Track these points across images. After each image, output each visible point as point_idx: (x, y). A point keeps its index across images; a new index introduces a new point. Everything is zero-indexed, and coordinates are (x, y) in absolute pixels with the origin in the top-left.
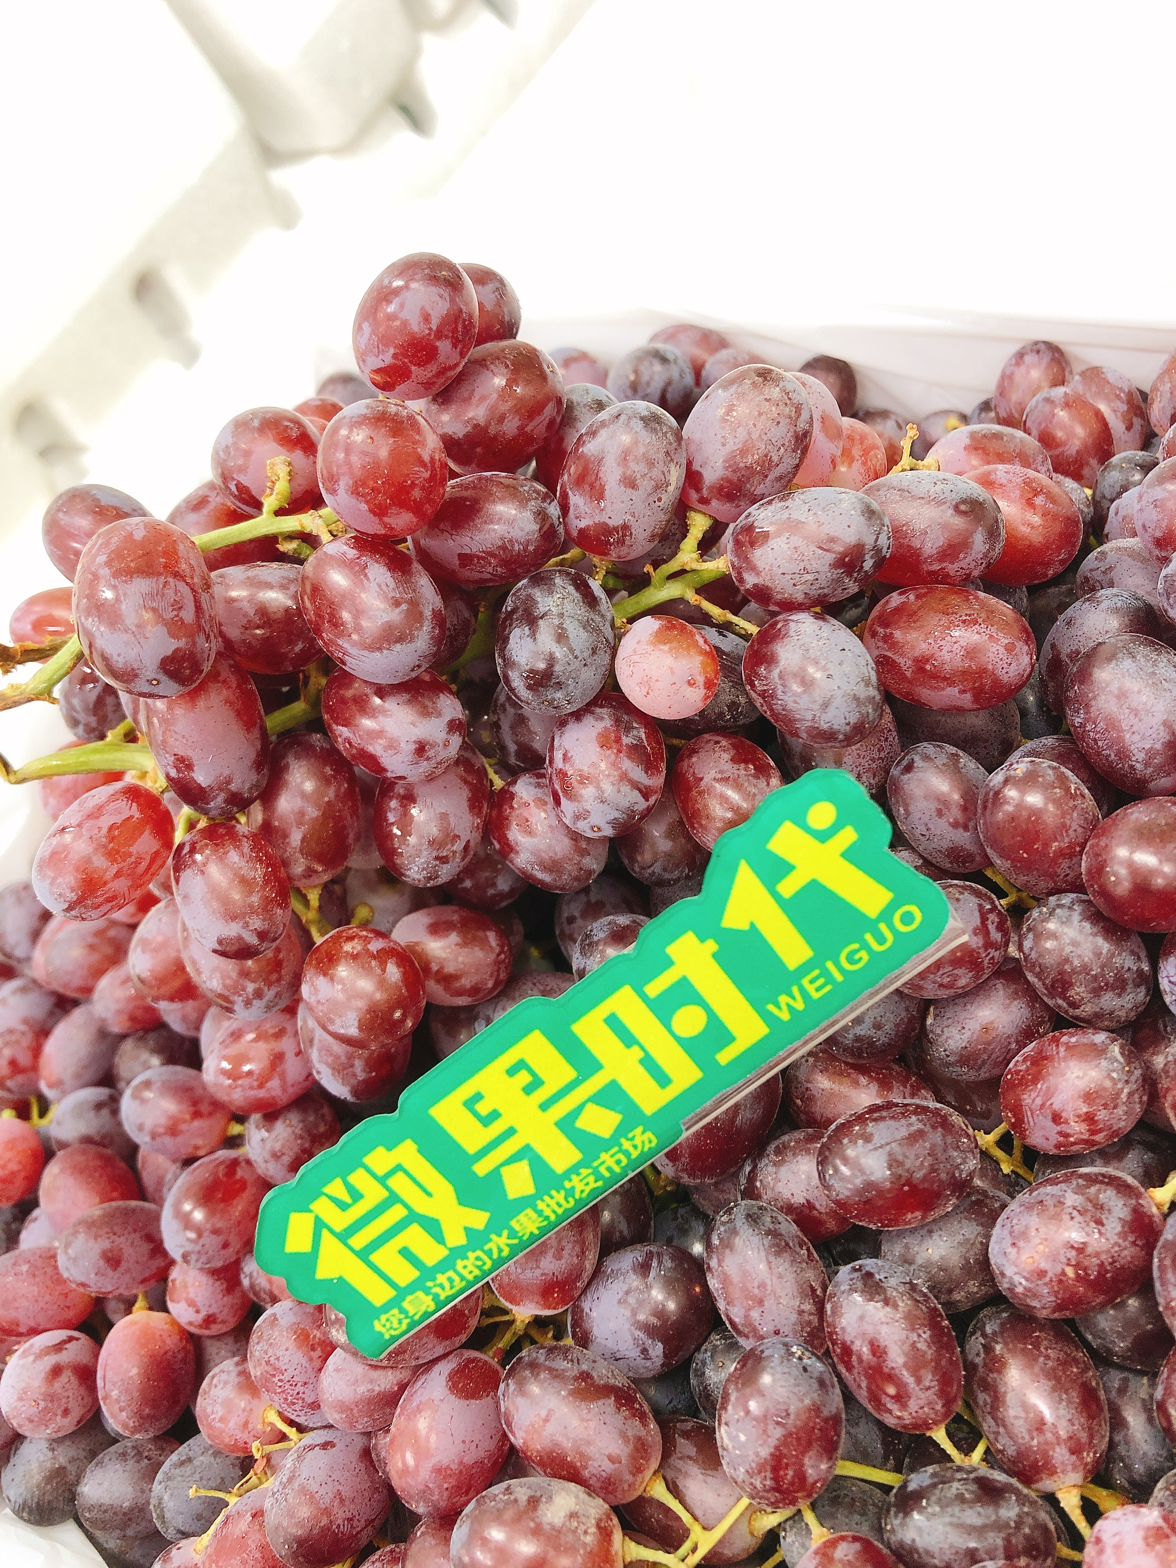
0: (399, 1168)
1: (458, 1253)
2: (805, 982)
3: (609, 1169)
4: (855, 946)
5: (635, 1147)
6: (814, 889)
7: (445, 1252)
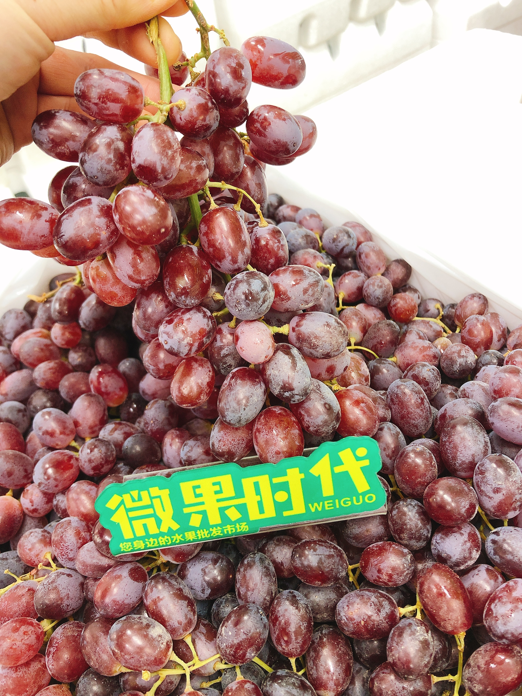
0: (159, 497)
1: (162, 534)
2: (326, 502)
3: (227, 531)
4: (349, 499)
5: (240, 528)
6: (346, 474)
7: (158, 532)
